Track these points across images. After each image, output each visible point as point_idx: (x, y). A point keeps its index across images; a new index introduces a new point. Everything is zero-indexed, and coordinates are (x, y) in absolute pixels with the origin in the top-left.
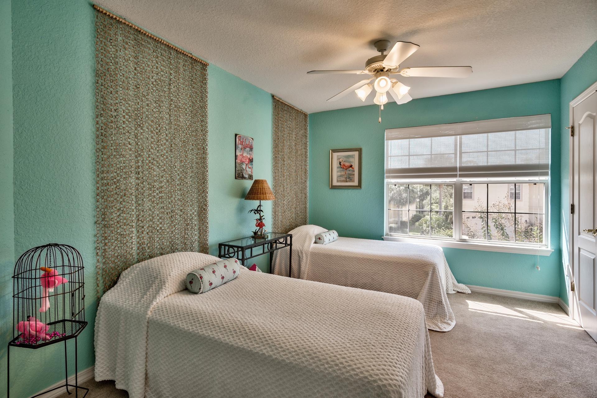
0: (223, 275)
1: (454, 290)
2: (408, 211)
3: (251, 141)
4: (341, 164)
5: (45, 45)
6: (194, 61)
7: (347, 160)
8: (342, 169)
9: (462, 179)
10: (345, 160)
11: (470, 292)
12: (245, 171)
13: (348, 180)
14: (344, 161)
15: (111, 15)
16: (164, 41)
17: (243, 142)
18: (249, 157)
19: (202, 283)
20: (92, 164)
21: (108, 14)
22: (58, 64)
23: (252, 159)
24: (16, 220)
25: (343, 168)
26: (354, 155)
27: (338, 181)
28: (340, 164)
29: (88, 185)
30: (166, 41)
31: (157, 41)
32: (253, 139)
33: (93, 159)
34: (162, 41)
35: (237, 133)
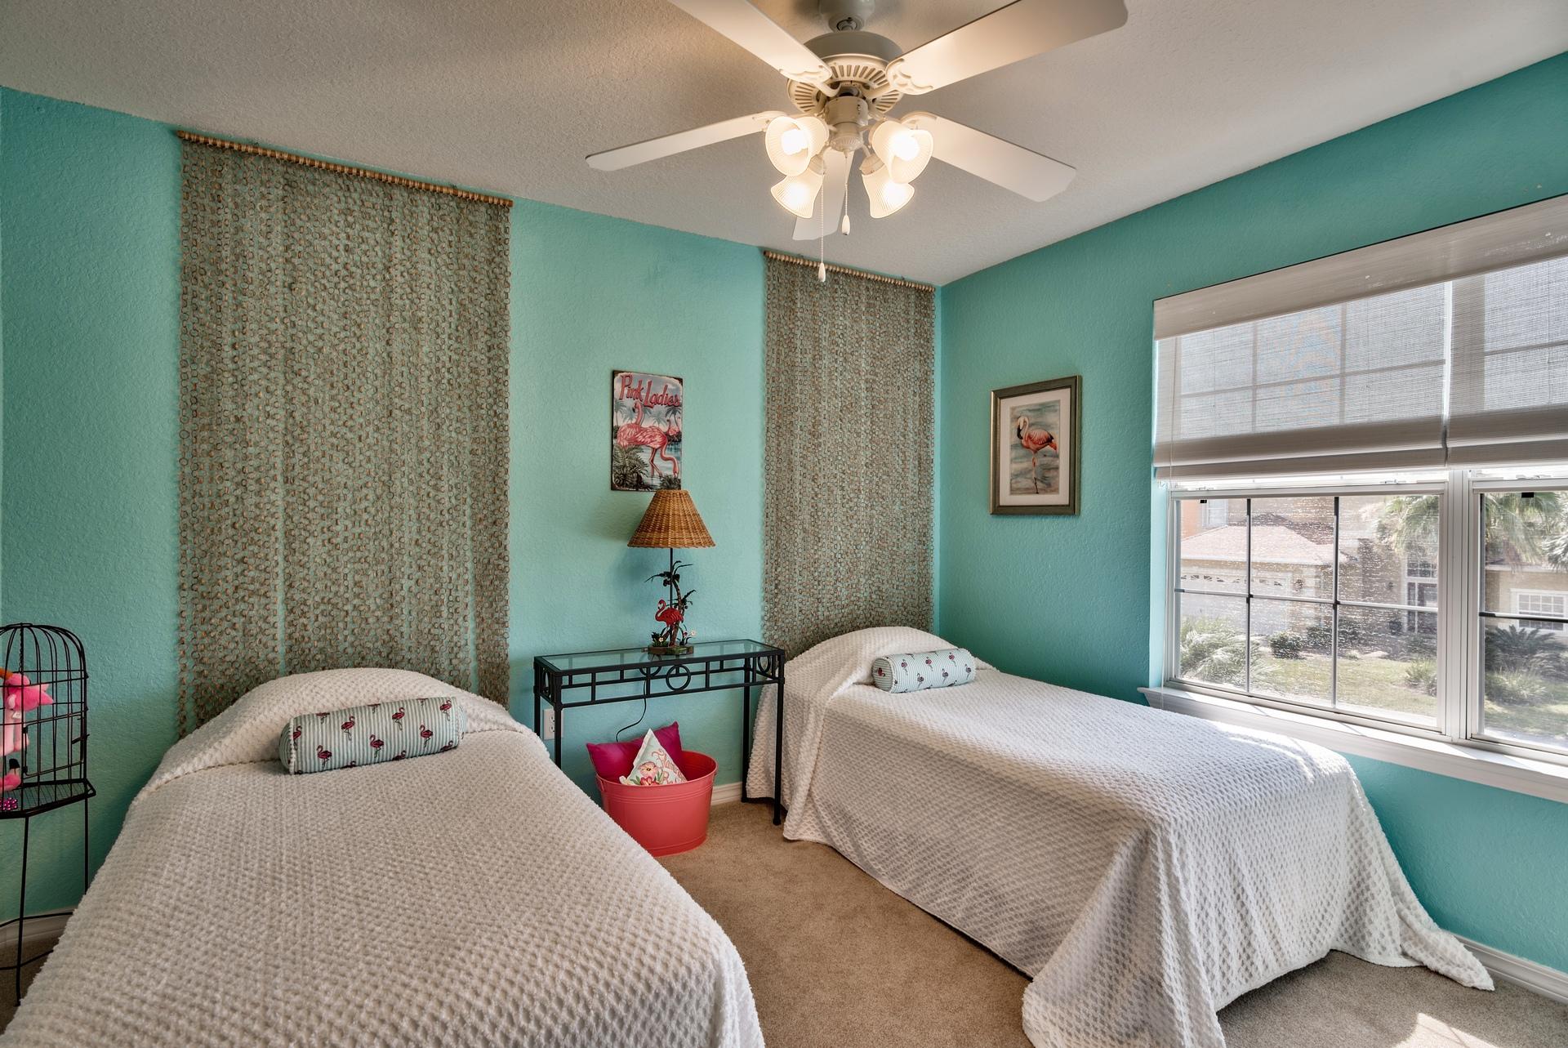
0: (379, 736)
1: (1405, 954)
2: (1248, 601)
3: (674, 385)
4: (1022, 434)
5: (70, 235)
6: (466, 200)
7: (1039, 420)
8: (1023, 452)
9: (1484, 471)
10: (1032, 421)
11: (1488, 983)
12: (649, 469)
13: (1040, 485)
14: (1031, 425)
15: (219, 143)
16: (365, 173)
17: (639, 391)
18: (664, 428)
19: (296, 749)
20: (175, 464)
21: (211, 142)
22: (97, 268)
23: (679, 435)
24: (6, 575)
25: (1028, 448)
26: (1059, 401)
27: (1013, 491)
28: (1019, 435)
29: (163, 507)
30: (370, 171)
31: (348, 175)
32: (681, 380)
33: (175, 452)
34: (358, 172)
35: (616, 368)
